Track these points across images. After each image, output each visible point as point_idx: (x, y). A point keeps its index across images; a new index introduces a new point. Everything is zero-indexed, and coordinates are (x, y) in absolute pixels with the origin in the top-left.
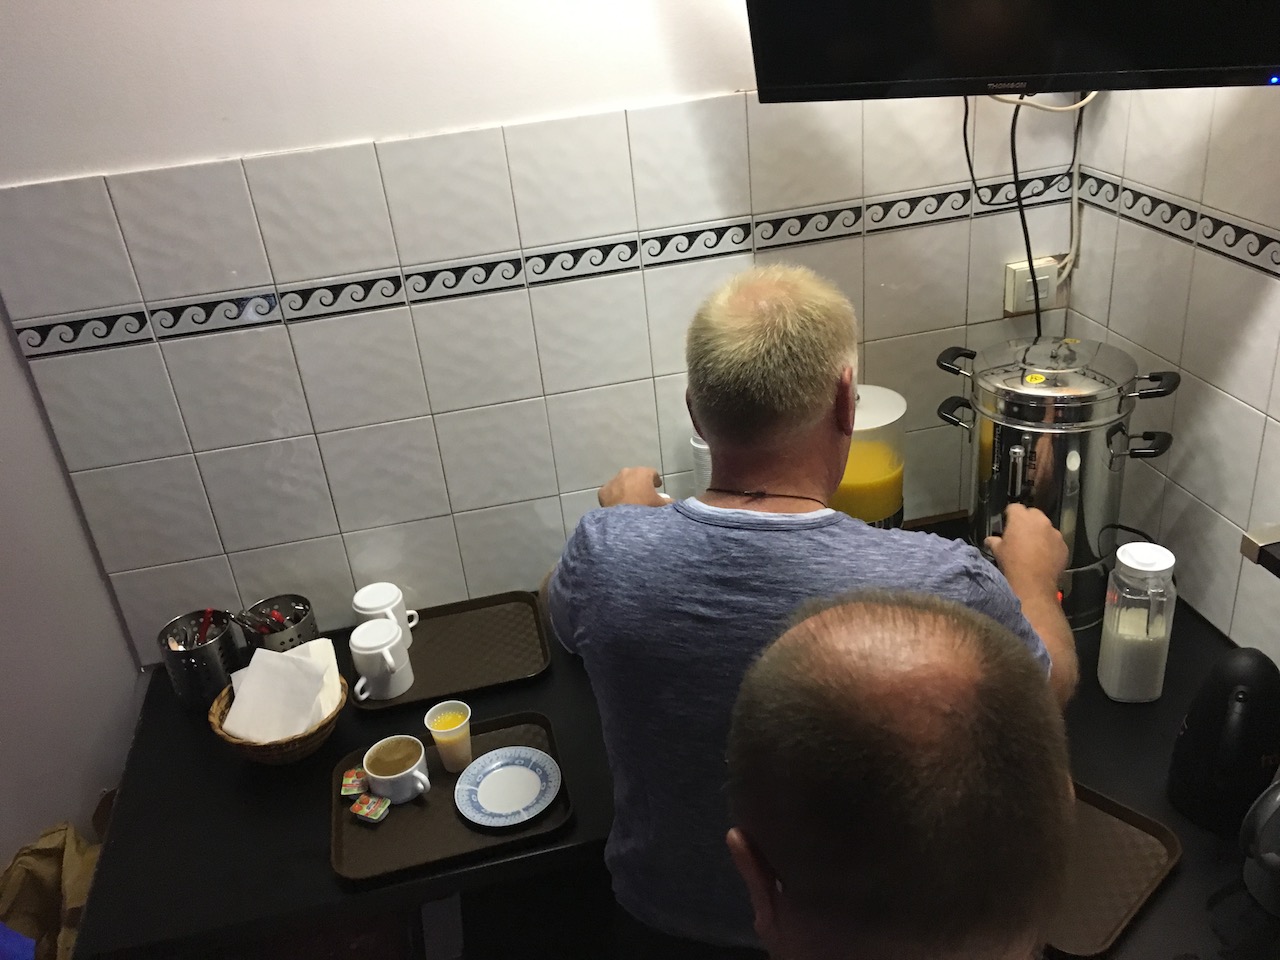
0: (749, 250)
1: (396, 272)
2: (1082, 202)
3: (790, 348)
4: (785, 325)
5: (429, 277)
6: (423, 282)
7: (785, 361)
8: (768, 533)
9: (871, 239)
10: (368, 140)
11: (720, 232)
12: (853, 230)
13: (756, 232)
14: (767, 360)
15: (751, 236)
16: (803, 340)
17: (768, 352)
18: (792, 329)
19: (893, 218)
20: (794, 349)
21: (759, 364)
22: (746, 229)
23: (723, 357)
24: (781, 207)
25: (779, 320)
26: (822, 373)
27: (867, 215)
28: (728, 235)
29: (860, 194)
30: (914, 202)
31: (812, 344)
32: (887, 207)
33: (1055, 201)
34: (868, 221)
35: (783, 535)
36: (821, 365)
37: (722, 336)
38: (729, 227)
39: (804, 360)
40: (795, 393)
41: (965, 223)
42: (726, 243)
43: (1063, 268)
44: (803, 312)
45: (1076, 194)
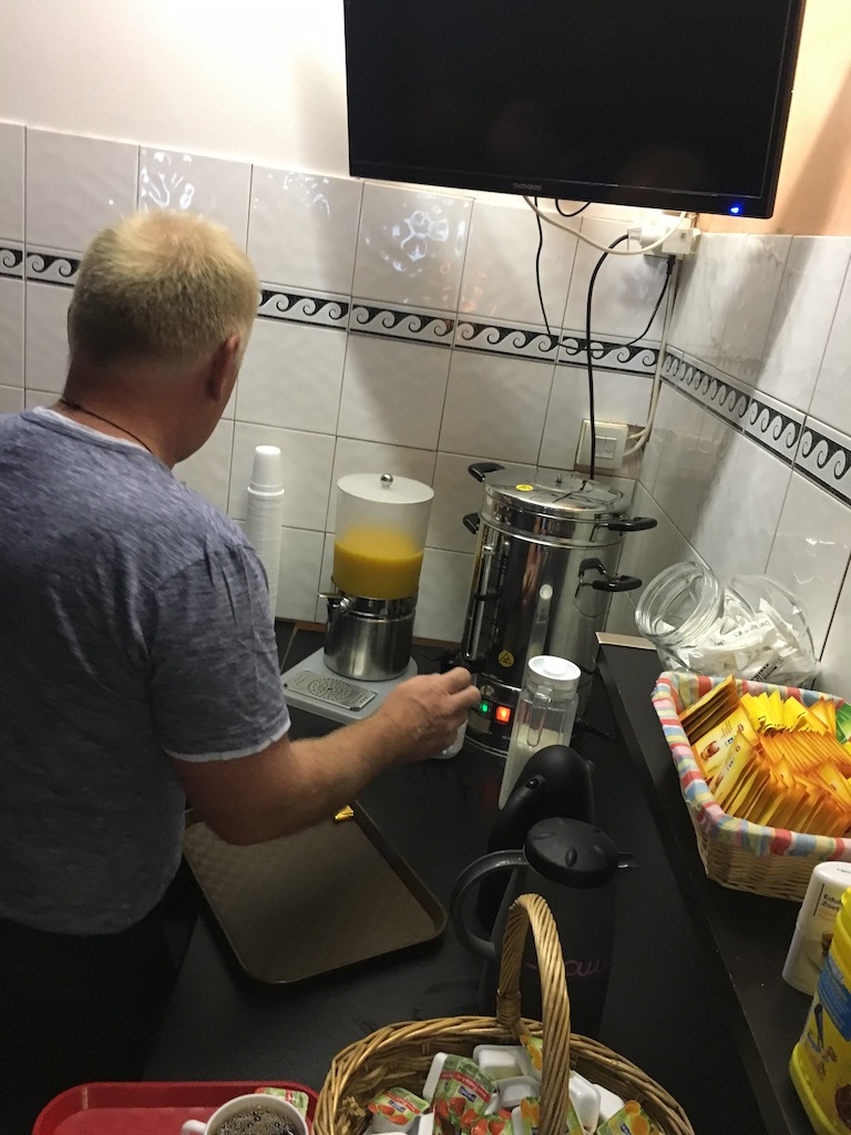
0: (344, 329)
1: (20, 247)
2: (663, 379)
3: (185, 288)
4: (188, 265)
5: (49, 260)
6: (41, 263)
7: (177, 297)
8: (55, 434)
9: (457, 354)
10: (21, 123)
11: (320, 303)
12: (442, 340)
13: (353, 313)
14: (158, 288)
15: (347, 315)
16: (200, 286)
17: (162, 283)
18: (194, 271)
19: (481, 341)
20: (189, 290)
21: (149, 289)
22: (344, 308)
23: (115, 270)
24: (379, 298)
25: (184, 259)
26: (208, 327)
27: (459, 329)
28: (326, 308)
29: (454, 307)
30: (504, 332)
31: (208, 294)
32: (479, 328)
33: (638, 372)
34: (457, 337)
35: (67, 441)
36: (210, 317)
37: (123, 252)
38: (329, 301)
39: (194, 305)
40: (175, 332)
41: (549, 367)
42: (323, 315)
43: (638, 439)
44: (208, 260)
45: (660, 370)
